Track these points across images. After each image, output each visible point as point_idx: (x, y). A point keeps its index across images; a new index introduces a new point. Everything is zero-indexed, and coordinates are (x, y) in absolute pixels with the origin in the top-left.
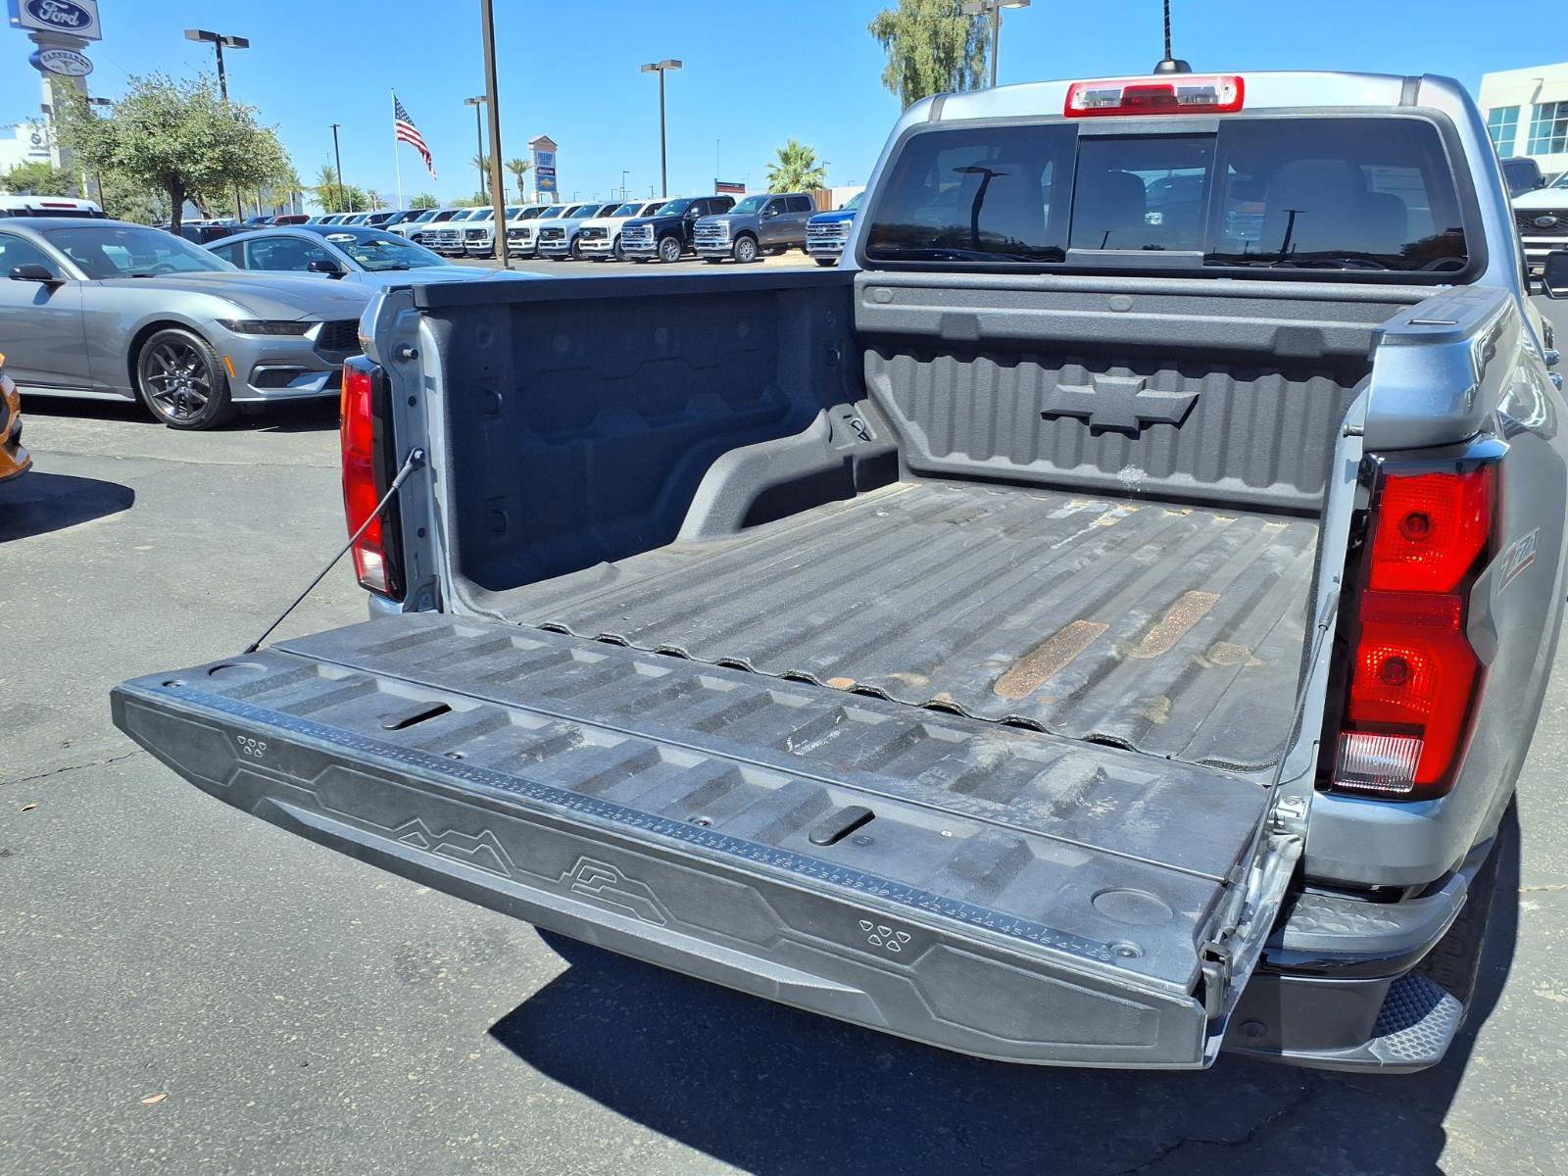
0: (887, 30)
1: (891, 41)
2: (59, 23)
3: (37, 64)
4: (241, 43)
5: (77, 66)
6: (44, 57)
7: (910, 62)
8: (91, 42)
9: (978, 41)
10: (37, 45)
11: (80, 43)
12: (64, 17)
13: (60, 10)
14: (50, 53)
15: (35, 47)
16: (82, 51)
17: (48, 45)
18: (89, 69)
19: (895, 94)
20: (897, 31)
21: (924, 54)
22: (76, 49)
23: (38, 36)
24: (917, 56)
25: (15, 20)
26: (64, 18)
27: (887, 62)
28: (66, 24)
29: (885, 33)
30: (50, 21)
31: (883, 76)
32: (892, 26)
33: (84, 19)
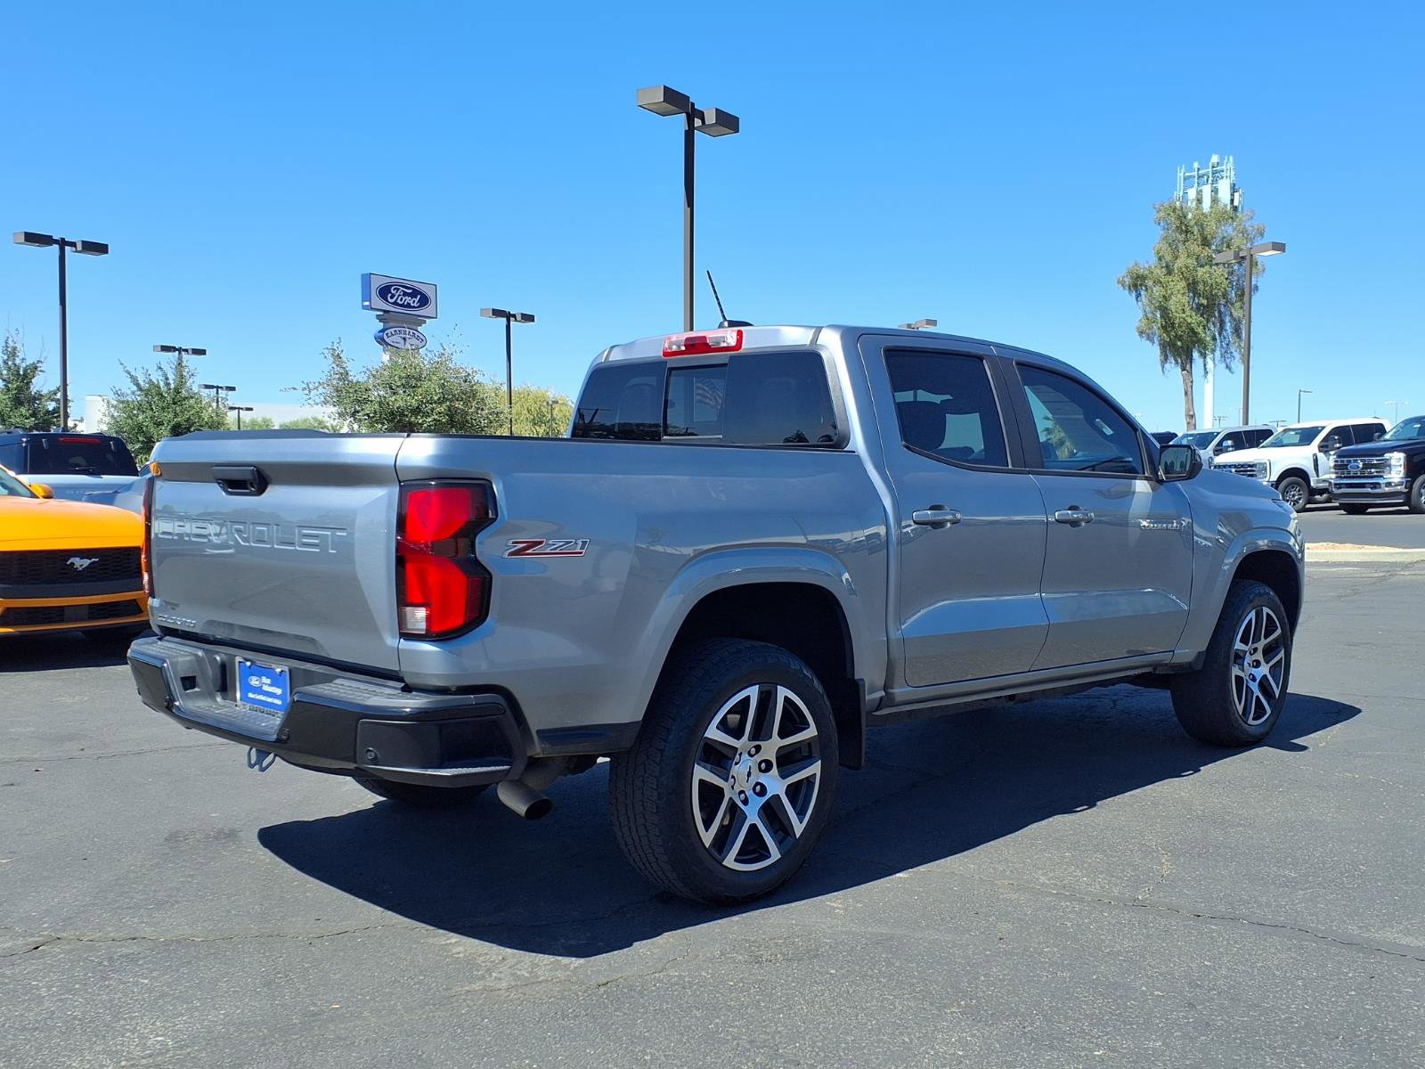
0: (1137, 283)
1: (1142, 293)
2: (402, 305)
3: (381, 340)
4: (528, 318)
5: (414, 341)
6: (387, 334)
7: (1165, 311)
8: (427, 320)
9: (1238, 289)
10: (382, 324)
11: (420, 321)
12: (408, 299)
13: (405, 294)
14: (392, 330)
15: (381, 326)
16: (419, 329)
17: (391, 324)
18: (423, 343)
19: (1153, 343)
20: (1148, 282)
21: (1180, 303)
22: (414, 327)
23: (384, 317)
24: (1173, 305)
25: (367, 303)
26: (407, 301)
27: (1141, 315)
28: (409, 306)
29: (1135, 286)
30: (395, 303)
31: (1138, 328)
32: (1143, 278)
33: (424, 301)
